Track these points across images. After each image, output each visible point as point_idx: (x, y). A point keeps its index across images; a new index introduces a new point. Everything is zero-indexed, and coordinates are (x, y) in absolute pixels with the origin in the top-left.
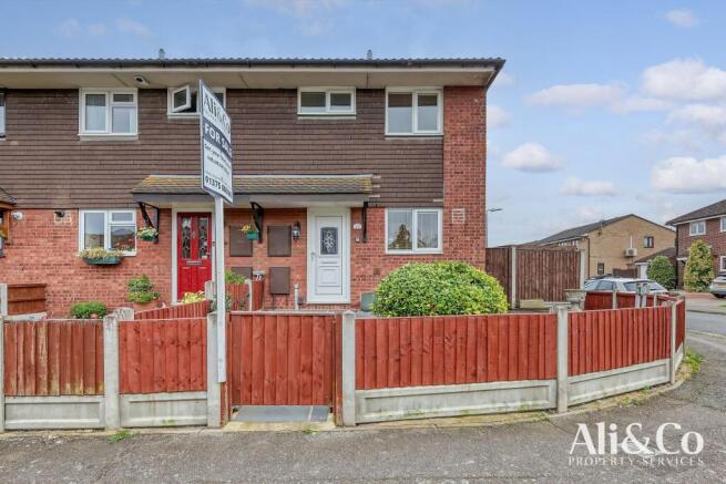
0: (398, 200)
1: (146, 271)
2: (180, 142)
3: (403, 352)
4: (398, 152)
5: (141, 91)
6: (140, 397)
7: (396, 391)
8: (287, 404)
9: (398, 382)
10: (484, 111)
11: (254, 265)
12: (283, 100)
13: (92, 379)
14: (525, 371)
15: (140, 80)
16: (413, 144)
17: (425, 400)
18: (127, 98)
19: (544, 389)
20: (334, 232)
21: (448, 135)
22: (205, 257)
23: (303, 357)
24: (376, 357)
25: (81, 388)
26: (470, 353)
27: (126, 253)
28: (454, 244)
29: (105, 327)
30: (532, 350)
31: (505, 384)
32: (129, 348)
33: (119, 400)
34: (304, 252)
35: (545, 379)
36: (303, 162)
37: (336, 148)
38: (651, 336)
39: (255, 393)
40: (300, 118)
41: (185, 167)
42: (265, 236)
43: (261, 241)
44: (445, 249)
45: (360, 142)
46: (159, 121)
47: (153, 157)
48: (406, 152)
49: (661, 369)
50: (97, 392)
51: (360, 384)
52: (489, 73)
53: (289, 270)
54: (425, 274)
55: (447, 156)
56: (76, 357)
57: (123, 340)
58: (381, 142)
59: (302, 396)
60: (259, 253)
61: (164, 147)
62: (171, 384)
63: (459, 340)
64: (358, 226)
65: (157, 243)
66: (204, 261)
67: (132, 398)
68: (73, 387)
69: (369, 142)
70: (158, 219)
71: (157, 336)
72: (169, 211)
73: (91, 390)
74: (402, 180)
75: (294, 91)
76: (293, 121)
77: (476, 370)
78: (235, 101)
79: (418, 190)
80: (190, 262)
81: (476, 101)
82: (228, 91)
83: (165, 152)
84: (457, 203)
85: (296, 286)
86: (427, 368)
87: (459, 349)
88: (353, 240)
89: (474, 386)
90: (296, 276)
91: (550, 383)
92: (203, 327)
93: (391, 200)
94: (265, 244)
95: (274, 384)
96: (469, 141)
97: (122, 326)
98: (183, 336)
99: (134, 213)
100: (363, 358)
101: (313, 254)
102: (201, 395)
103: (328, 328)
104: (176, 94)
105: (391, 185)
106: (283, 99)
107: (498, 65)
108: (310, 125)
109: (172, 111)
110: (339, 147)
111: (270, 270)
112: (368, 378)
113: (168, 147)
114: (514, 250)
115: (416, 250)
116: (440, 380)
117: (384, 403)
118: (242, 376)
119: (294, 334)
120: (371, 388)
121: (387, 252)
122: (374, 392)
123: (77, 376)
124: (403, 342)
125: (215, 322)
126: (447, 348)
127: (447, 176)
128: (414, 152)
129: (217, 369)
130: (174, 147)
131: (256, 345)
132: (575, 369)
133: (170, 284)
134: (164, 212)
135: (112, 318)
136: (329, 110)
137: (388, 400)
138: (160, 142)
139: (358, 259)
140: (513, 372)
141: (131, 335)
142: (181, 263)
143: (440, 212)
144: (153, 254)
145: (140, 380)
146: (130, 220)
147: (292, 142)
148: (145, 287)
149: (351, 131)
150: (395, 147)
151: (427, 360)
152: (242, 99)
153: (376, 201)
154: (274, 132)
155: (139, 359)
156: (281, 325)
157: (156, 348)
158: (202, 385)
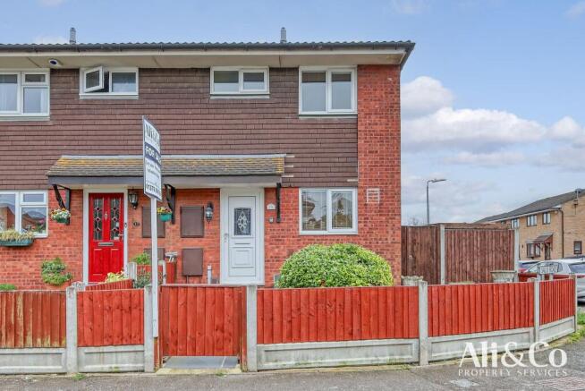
0: (312, 180)
1: (57, 252)
2: (91, 122)
3: (294, 315)
4: (311, 131)
5: (53, 71)
6: (93, 349)
7: (289, 345)
8: (204, 355)
9: (290, 339)
10: (398, 90)
11: (166, 246)
12: (196, 80)
13: (57, 336)
14: (392, 332)
15: (54, 63)
16: (327, 123)
17: (312, 354)
18: (39, 78)
19: (409, 347)
20: (247, 212)
21: (362, 114)
22: (116, 238)
23: (216, 319)
24: (272, 319)
25: (49, 342)
26: (347, 316)
27: (37, 235)
28: (369, 225)
29: (68, 295)
30: (398, 315)
31: (377, 342)
32: (85, 311)
33: (78, 351)
34: (217, 233)
35: (409, 338)
36: (216, 142)
37: (249, 127)
38: (512, 307)
39: (180, 346)
40: (212, 98)
41: (97, 148)
42: (178, 218)
43: (173, 222)
44: (360, 229)
45: (273, 121)
46: (70, 101)
47: (64, 138)
48: (320, 131)
49: (526, 336)
50: (61, 346)
51: (261, 340)
52: (400, 56)
53: (202, 252)
54: (320, 255)
55: (362, 135)
56: (45, 319)
57: (80, 306)
58: (295, 121)
59: (216, 349)
60: (172, 235)
61: (76, 128)
62: (116, 339)
63: (338, 307)
64: (272, 207)
65: (68, 224)
66: (116, 243)
67: (86, 350)
68: (43, 342)
69: (283, 121)
70: (70, 200)
71: (106, 302)
72: (81, 191)
73: (56, 344)
74: (316, 160)
75: (207, 70)
76: (207, 100)
77: (352, 330)
78: (148, 80)
79: (333, 170)
80: (102, 243)
81: (390, 79)
82: (141, 70)
83: (77, 133)
84: (372, 182)
85: (209, 267)
86: (312, 328)
87: (338, 313)
88: (266, 221)
89: (351, 343)
90: (209, 257)
91: (414, 342)
92: (141, 295)
93: (304, 180)
94: (177, 225)
95: (194, 339)
96: (384, 120)
97: (80, 295)
98: (126, 303)
99: (45, 194)
100: (263, 320)
101: (226, 234)
102: (139, 348)
103: (236, 297)
104: (87, 75)
105: (305, 165)
106: (196, 78)
107: (409, 47)
108: (223, 105)
109: (84, 92)
110: (253, 127)
111: (183, 251)
112: (266, 335)
113: (80, 128)
114: (443, 228)
115: (330, 230)
116: (323, 336)
117: (279, 355)
118: (170, 333)
119: (210, 301)
120: (269, 343)
121: (302, 232)
122: (271, 346)
123: (45, 333)
124: (293, 308)
125: (150, 291)
126: (329, 313)
127: (361, 156)
128: (327, 131)
129: (152, 327)
130: (85, 128)
131: (181, 310)
132: (435, 330)
133: (81, 266)
134: (75, 193)
135: (73, 289)
136: (242, 89)
137: (282, 352)
138: (72, 122)
139: (272, 240)
140: (382, 333)
141: (87, 302)
142: (92, 244)
143: (354, 192)
144: (64, 235)
145: (93, 336)
146: (42, 201)
147: (204, 122)
148: (58, 269)
149: (265, 111)
150: (309, 126)
151: (313, 322)
152: (154, 79)
153: (289, 181)
154: (186, 111)
155: (93, 320)
156: (200, 294)
157: (105, 312)
158: (140, 340)
